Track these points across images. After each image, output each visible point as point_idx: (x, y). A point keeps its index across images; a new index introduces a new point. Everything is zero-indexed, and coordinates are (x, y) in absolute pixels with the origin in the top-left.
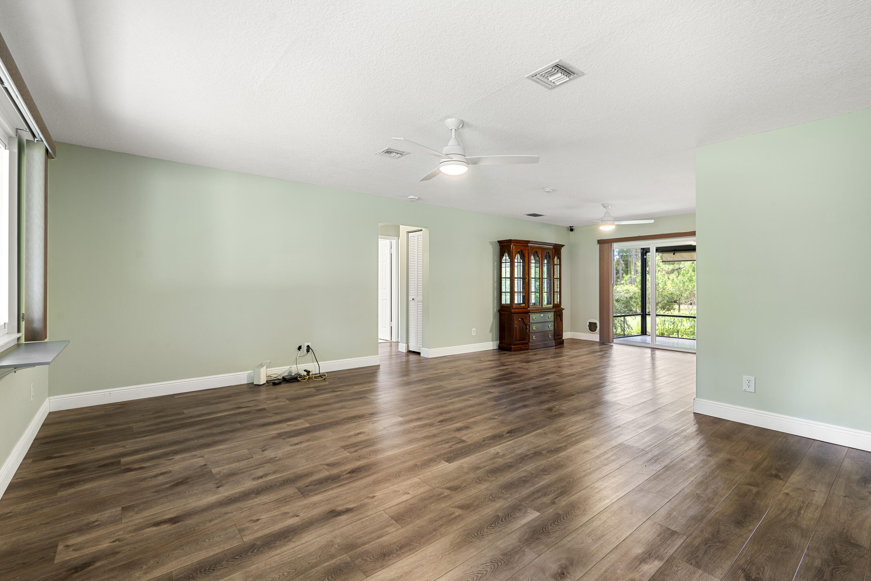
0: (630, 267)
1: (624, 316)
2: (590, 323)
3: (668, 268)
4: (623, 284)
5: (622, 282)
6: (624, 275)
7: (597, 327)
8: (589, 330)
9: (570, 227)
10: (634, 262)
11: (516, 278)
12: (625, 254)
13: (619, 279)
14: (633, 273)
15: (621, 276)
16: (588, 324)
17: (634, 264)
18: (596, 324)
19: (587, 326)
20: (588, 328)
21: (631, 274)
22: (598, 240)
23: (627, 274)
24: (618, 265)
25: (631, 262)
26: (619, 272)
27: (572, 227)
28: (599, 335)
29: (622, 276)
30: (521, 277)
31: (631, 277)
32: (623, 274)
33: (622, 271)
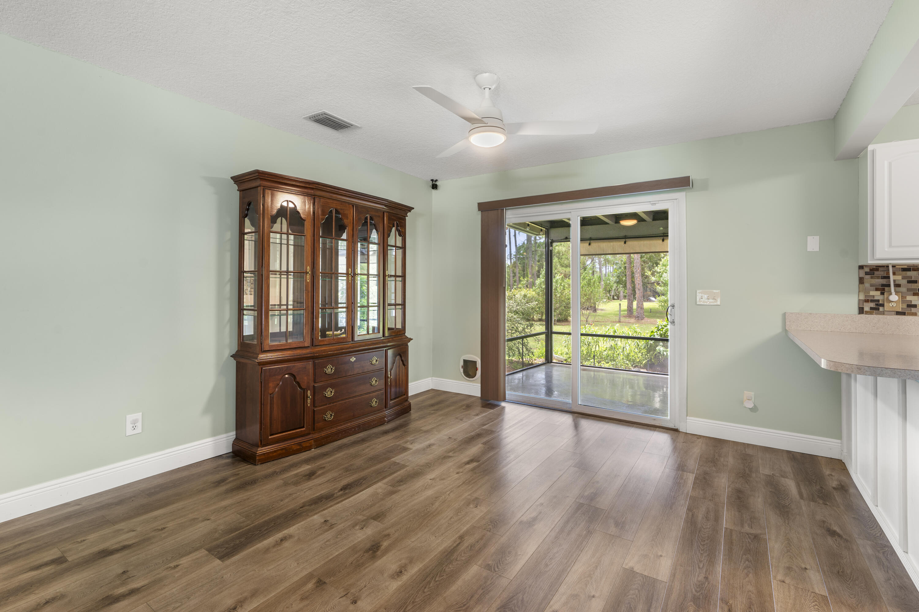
0: (527, 270)
1: (522, 338)
2: (465, 361)
3: (565, 271)
4: (520, 288)
5: (520, 286)
6: (522, 278)
7: (477, 369)
8: (463, 374)
9: (432, 180)
10: (531, 265)
11: (275, 272)
12: (522, 257)
13: (516, 282)
14: (530, 276)
15: (517, 279)
16: (462, 363)
17: (530, 267)
18: (475, 363)
19: (461, 367)
20: (462, 370)
21: (527, 276)
22: (479, 204)
23: (524, 278)
24: (515, 267)
25: (528, 265)
26: (516, 275)
27: (436, 181)
28: (480, 385)
29: (519, 279)
30: (291, 269)
31: (527, 281)
32: (519, 277)
33: (519, 275)
